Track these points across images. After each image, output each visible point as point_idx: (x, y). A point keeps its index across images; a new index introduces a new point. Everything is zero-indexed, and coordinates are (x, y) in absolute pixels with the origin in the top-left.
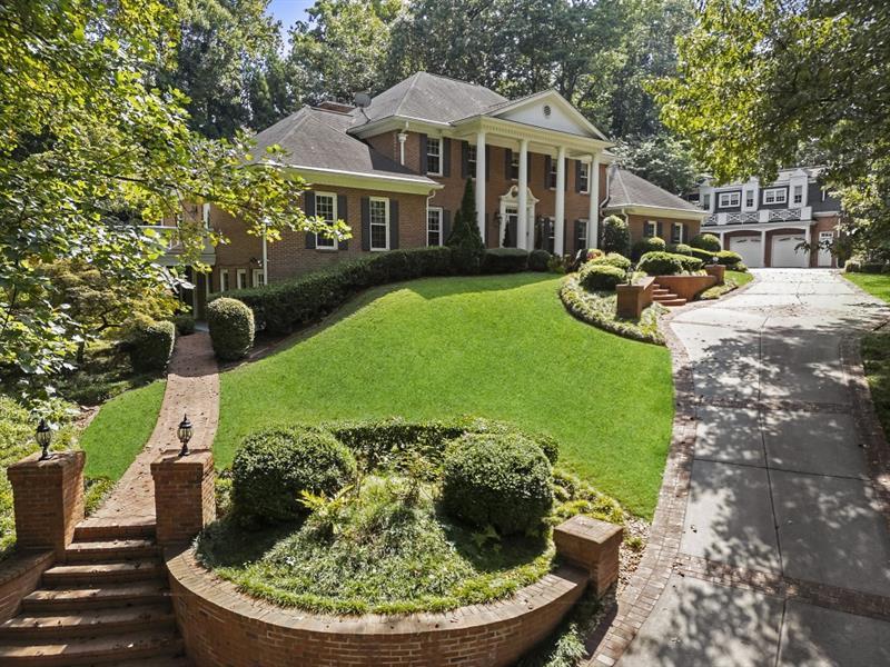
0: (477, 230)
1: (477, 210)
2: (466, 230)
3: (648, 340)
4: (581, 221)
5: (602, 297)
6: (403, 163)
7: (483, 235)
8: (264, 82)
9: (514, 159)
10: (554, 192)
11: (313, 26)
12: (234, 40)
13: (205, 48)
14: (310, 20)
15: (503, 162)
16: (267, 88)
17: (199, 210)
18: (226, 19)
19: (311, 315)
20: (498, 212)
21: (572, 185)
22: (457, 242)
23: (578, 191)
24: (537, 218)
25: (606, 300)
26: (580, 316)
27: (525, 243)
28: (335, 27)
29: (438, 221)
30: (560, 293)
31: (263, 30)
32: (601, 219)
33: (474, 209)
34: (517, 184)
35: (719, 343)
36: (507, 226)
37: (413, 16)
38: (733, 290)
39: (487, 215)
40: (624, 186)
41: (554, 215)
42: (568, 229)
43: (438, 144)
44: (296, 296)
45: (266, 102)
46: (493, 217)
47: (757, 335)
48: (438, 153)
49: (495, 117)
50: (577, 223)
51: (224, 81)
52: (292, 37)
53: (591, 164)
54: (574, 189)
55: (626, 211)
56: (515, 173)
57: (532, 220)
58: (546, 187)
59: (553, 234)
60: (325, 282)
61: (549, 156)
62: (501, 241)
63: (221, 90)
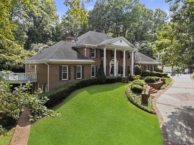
0: (104, 73)
1: (104, 68)
2: (101, 73)
3: (151, 113)
4: (129, 66)
5: (137, 95)
6: (85, 56)
7: (105, 74)
8: (55, 29)
9: (113, 52)
10: (123, 59)
11: (66, 16)
12: (48, 20)
13: (41, 22)
14: (66, 15)
15: (110, 53)
16: (55, 30)
17: (34, 67)
18: (46, 15)
19: (59, 100)
20: (109, 65)
21: (127, 57)
22: (99, 76)
23: (128, 59)
24: (119, 66)
25: (138, 96)
26: (132, 102)
27: (116, 74)
28: (71, 17)
29: (94, 69)
30: (126, 93)
31: (55, 17)
32: (134, 65)
33: (103, 67)
34: (114, 58)
35: (171, 114)
36: (111, 69)
37: (89, 15)
38: (168, 85)
39: (106, 66)
40: (139, 57)
41: (123, 65)
42: (126, 68)
43: (94, 50)
44: (55, 96)
45: (55, 34)
46: (108, 67)
47: (181, 111)
48: (94, 52)
49: (108, 44)
50: (128, 66)
51: (45, 29)
52: (62, 18)
53: (132, 52)
54: (127, 59)
55: (140, 63)
56: (113, 56)
57: (117, 67)
58: (121, 58)
59: (123, 69)
60: (64, 91)
61: (121, 51)
62: (110, 72)
63: (44, 31)
